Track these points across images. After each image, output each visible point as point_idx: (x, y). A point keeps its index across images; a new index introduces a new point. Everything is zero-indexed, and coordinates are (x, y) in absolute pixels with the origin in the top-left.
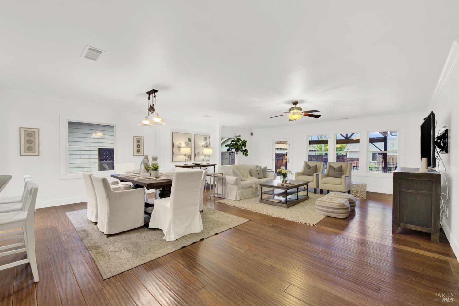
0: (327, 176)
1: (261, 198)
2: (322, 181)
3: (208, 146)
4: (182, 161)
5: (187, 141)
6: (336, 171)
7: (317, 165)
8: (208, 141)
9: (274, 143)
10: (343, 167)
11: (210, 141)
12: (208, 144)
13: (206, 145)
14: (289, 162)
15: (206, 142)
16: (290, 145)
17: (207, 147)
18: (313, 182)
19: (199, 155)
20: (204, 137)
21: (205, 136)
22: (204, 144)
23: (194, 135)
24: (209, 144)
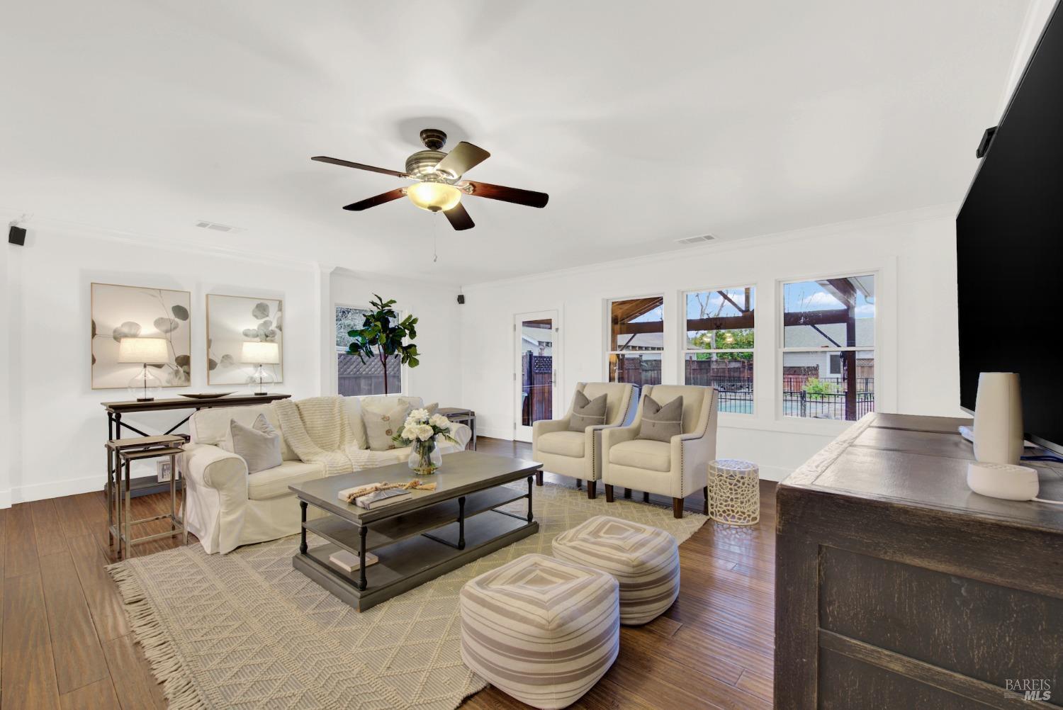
0: (636, 435)
1: (304, 548)
2: (611, 453)
3: (273, 333)
4: (127, 386)
5: (165, 316)
6: (660, 420)
7: (605, 397)
8: (273, 317)
9: (519, 325)
10: (685, 402)
11: (281, 320)
12: (273, 327)
13: (262, 332)
14: (555, 382)
15: (262, 321)
16: (557, 330)
17: (267, 336)
18: (583, 457)
19: (232, 364)
20: (253, 306)
21: (259, 302)
22: (256, 328)
23: (207, 296)
24: (280, 328)
